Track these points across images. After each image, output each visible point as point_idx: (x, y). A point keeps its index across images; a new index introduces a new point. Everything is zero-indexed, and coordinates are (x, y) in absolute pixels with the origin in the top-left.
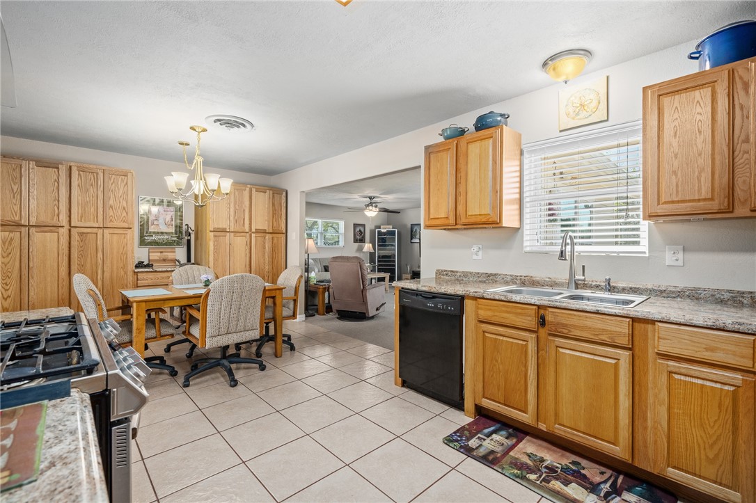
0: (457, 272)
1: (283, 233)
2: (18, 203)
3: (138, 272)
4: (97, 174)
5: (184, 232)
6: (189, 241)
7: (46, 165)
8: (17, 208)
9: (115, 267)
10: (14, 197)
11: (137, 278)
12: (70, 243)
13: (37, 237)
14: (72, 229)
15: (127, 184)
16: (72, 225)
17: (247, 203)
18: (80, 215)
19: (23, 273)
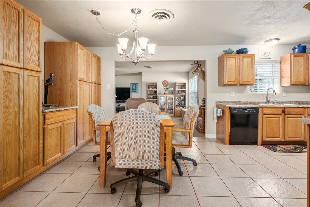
0: (225, 101)
1: (100, 85)
4: (19, 11)
15: (38, 30)
17: (90, 63)
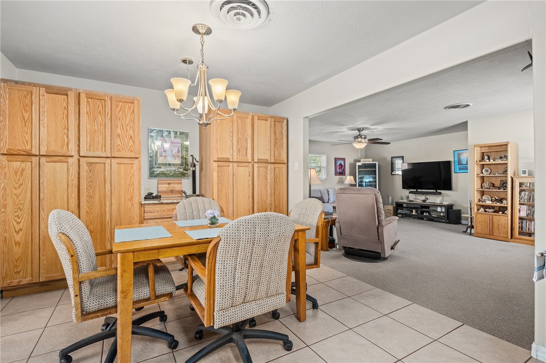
1: (284, 163)
2: (29, 131)
3: (145, 204)
4: (105, 100)
5: (189, 164)
6: (194, 172)
7: (55, 91)
8: (28, 137)
9: (123, 199)
10: (25, 126)
11: (144, 210)
12: (79, 174)
13: (47, 167)
14: (81, 159)
15: (133, 111)
16: (81, 155)
17: (249, 132)
18: (88, 144)
19: (34, 206)
